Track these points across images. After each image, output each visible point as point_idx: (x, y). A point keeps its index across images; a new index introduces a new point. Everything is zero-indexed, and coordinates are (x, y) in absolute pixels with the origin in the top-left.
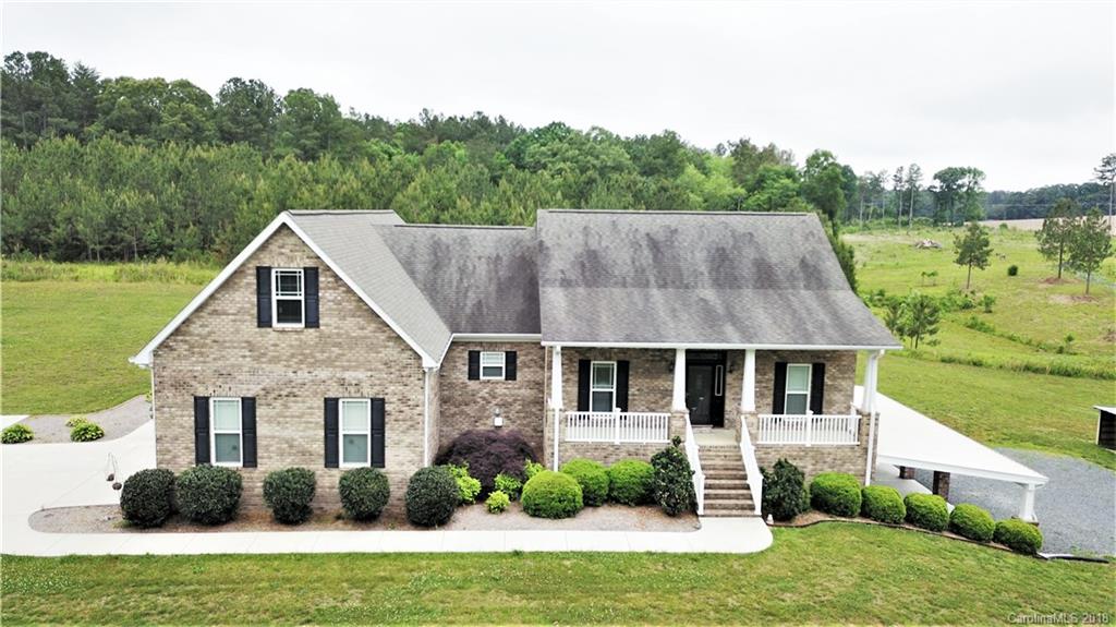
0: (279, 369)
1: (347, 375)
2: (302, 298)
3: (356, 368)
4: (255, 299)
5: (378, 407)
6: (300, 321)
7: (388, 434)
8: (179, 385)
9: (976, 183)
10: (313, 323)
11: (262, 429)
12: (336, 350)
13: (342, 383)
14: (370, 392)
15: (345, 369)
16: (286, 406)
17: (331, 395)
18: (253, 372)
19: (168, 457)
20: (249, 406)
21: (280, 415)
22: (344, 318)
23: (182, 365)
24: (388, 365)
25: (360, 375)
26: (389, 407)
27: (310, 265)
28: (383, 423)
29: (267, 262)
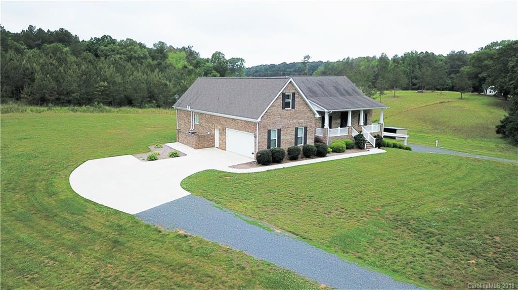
0: (286, 120)
1: (300, 121)
2: (291, 101)
3: (302, 119)
4: (282, 102)
5: (306, 128)
6: (290, 107)
7: (308, 136)
8: (264, 127)
9: (242, 64)
10: (293, 107)
11: (282, 137)
12: (298, 114)
13: (299, 123)
14: (304, 125)
15: (300, 119)
16: (287, 130)
17: (297, 127)
18: (280, 122)
19: (261, 147)
20: (279, 131)
21: (286, 133)
22: (300, 106)
23: (265, 121)
24: (308, 117)
25: (302, 121)
26: (308, 129)
27: (293, 92)
28: (307, 133)
29: (284, 92)
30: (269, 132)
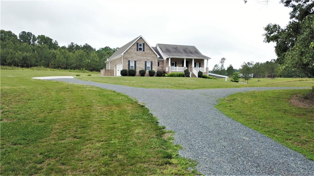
0: (139, 57)
2: (142, 47)
3: (149, 57)
4: (136, 47)
5: (152, 62)
6: (141, 50)
7: (153, 66)
8: (126, 59)
10: (144, 51)
11: (137, 65)
12: (146, 55)
13: (147, 59)
14: (150, 61)
17: (146, 61)
18: (136, 57)
20: (135, 62)
21: (139, 63)
22: (148, 50)
23: (127, 56)
24: (153, 57)
25: (149, 58)
26: (153, 63)
27: (144, 43)
28: (152, 65)
29: (138, 42)
30: (129, 61)
